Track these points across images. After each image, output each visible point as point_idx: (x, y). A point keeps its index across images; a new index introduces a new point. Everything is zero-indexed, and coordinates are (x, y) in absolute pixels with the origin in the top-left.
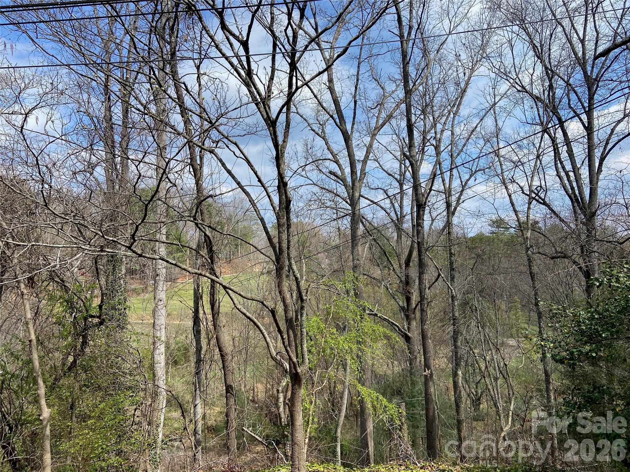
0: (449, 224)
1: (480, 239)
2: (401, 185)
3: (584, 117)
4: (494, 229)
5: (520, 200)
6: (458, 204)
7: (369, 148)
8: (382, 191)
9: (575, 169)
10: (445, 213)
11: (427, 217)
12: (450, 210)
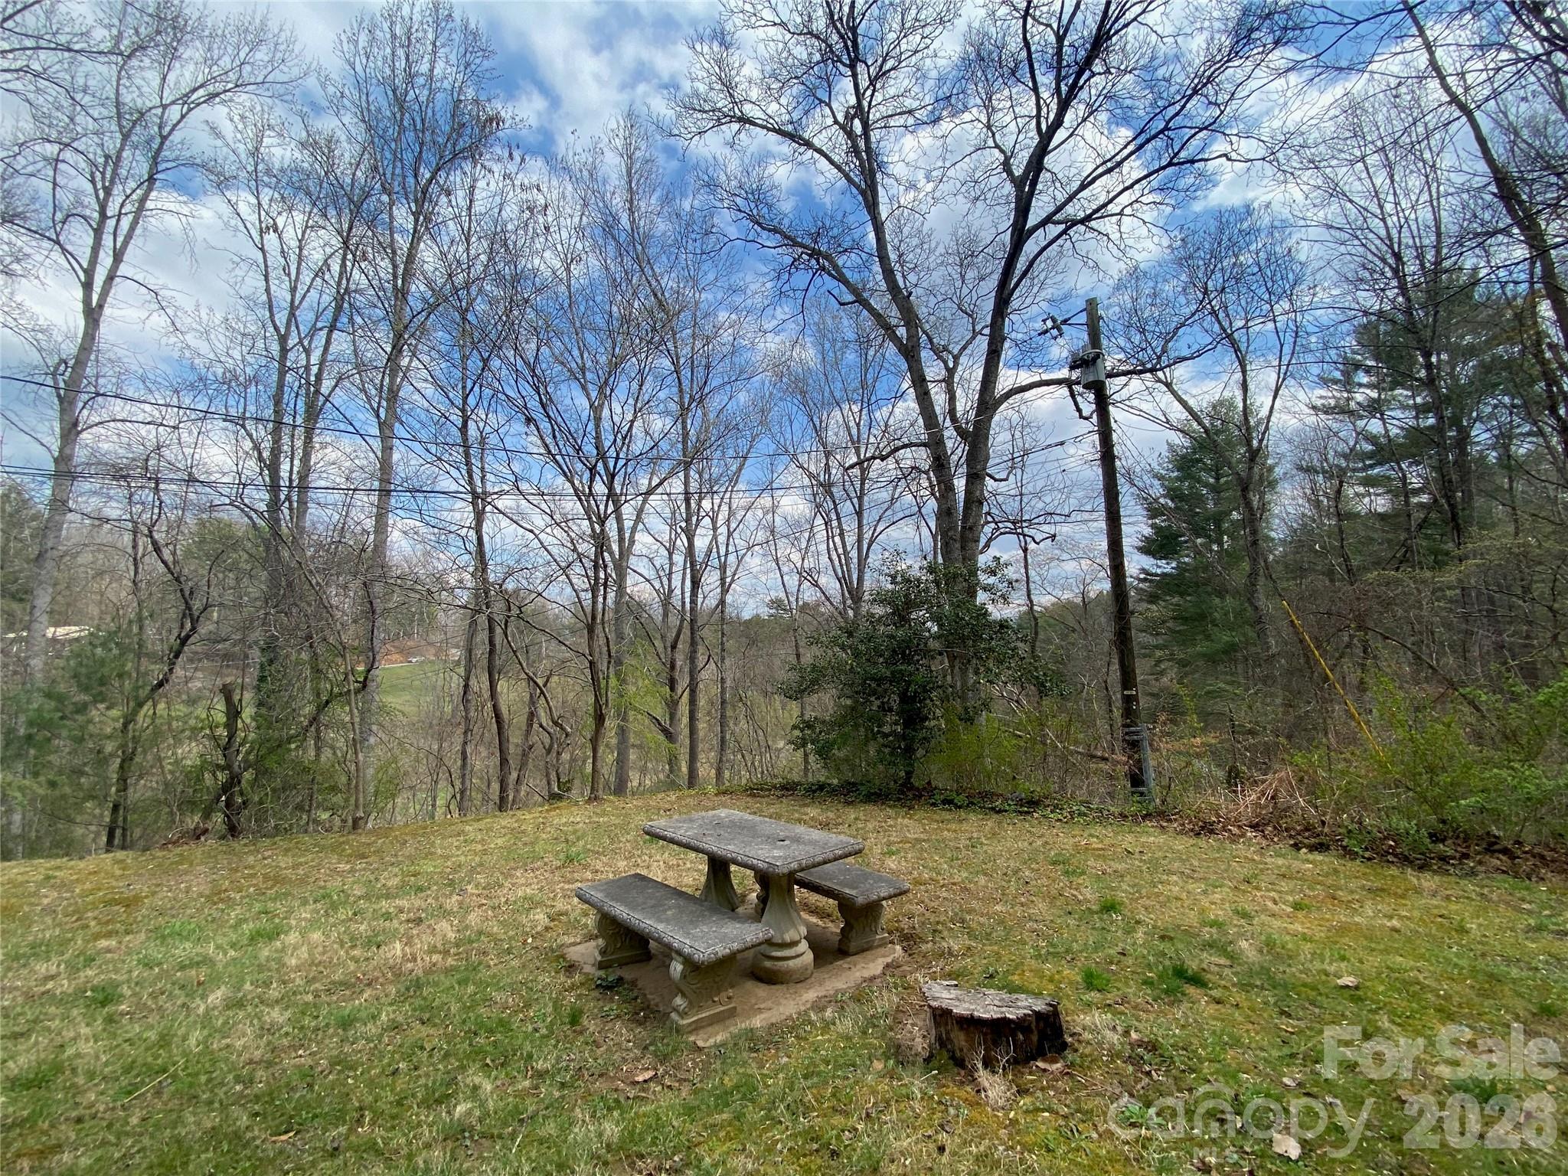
0: (722, 602)
1: (756, 621)
2: (671, 554)
3: (855, 501)
4: (773, 611)
5: (792, 581)
6: (733, 581)
7: (640, 512)
8: (646, 560)
9: (846, 553)
10: (719, 590)
11: (700, 596)
12: (725, 589)
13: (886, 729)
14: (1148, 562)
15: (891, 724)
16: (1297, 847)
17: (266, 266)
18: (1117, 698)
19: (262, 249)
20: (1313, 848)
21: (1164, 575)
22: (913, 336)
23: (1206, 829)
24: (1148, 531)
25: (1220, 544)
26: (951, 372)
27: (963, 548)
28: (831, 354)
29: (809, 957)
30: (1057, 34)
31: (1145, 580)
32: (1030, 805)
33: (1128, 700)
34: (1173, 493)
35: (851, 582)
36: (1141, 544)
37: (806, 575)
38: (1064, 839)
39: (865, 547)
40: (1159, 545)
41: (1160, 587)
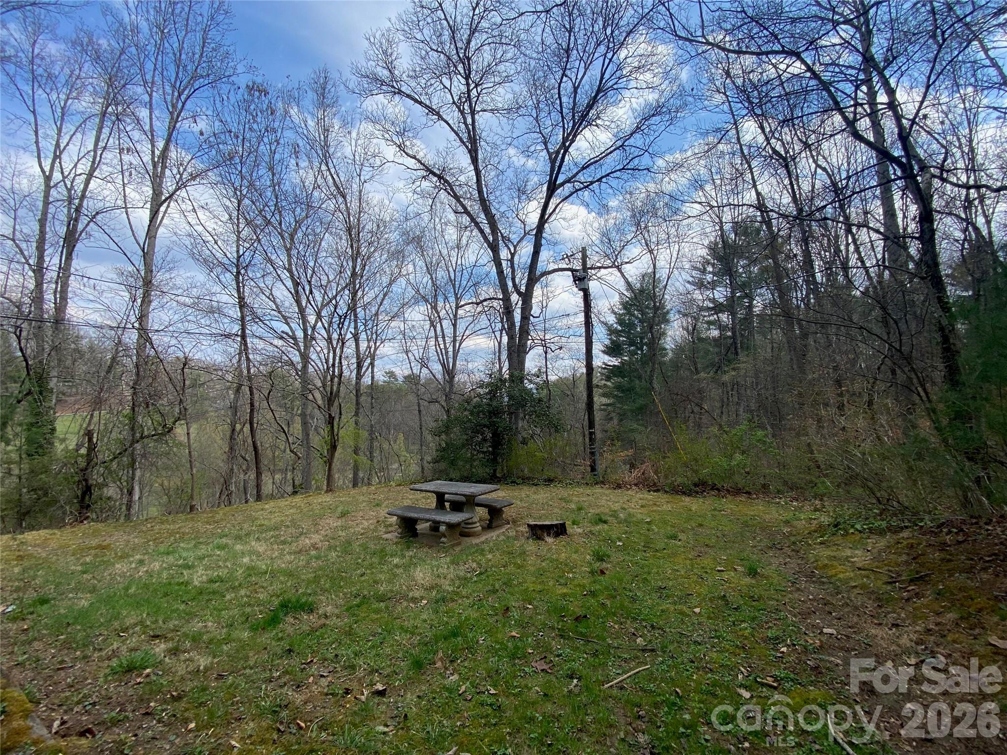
13: (485, 450)
14: (606, 358)
15: (487, 447)
16: (649, 491)
17: (36, 125)
18: (587, 433)
19: (34, 112)
20: (654, 491)
21: (614, 366)
22: (496, 239)
23: (619, 486)
24: (607, 342)
25: (642, 351)
26: (513, 255)
27: (518, 356)
28: (439, 226)
29: (480, 528)
30: (574, 85)
31: (605, 368)
32: (550, 481)
33: (591, 434)
34: (620, 321)
35: (449, 366)
36: (603, 349)
37: (424, 363)
38: (563, 492)
39: (457, 345)
40: (613, 350)
41: (612, 372)
